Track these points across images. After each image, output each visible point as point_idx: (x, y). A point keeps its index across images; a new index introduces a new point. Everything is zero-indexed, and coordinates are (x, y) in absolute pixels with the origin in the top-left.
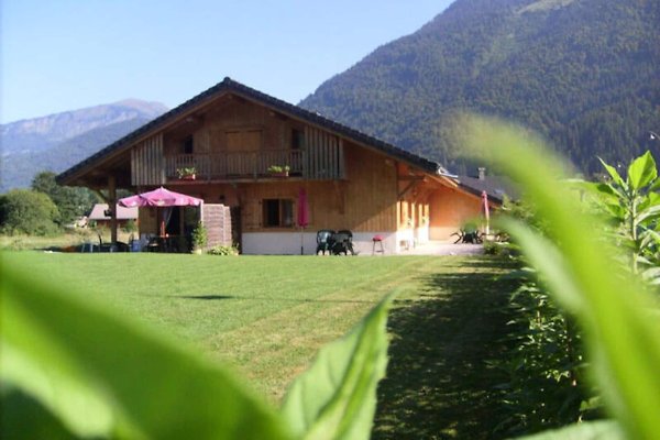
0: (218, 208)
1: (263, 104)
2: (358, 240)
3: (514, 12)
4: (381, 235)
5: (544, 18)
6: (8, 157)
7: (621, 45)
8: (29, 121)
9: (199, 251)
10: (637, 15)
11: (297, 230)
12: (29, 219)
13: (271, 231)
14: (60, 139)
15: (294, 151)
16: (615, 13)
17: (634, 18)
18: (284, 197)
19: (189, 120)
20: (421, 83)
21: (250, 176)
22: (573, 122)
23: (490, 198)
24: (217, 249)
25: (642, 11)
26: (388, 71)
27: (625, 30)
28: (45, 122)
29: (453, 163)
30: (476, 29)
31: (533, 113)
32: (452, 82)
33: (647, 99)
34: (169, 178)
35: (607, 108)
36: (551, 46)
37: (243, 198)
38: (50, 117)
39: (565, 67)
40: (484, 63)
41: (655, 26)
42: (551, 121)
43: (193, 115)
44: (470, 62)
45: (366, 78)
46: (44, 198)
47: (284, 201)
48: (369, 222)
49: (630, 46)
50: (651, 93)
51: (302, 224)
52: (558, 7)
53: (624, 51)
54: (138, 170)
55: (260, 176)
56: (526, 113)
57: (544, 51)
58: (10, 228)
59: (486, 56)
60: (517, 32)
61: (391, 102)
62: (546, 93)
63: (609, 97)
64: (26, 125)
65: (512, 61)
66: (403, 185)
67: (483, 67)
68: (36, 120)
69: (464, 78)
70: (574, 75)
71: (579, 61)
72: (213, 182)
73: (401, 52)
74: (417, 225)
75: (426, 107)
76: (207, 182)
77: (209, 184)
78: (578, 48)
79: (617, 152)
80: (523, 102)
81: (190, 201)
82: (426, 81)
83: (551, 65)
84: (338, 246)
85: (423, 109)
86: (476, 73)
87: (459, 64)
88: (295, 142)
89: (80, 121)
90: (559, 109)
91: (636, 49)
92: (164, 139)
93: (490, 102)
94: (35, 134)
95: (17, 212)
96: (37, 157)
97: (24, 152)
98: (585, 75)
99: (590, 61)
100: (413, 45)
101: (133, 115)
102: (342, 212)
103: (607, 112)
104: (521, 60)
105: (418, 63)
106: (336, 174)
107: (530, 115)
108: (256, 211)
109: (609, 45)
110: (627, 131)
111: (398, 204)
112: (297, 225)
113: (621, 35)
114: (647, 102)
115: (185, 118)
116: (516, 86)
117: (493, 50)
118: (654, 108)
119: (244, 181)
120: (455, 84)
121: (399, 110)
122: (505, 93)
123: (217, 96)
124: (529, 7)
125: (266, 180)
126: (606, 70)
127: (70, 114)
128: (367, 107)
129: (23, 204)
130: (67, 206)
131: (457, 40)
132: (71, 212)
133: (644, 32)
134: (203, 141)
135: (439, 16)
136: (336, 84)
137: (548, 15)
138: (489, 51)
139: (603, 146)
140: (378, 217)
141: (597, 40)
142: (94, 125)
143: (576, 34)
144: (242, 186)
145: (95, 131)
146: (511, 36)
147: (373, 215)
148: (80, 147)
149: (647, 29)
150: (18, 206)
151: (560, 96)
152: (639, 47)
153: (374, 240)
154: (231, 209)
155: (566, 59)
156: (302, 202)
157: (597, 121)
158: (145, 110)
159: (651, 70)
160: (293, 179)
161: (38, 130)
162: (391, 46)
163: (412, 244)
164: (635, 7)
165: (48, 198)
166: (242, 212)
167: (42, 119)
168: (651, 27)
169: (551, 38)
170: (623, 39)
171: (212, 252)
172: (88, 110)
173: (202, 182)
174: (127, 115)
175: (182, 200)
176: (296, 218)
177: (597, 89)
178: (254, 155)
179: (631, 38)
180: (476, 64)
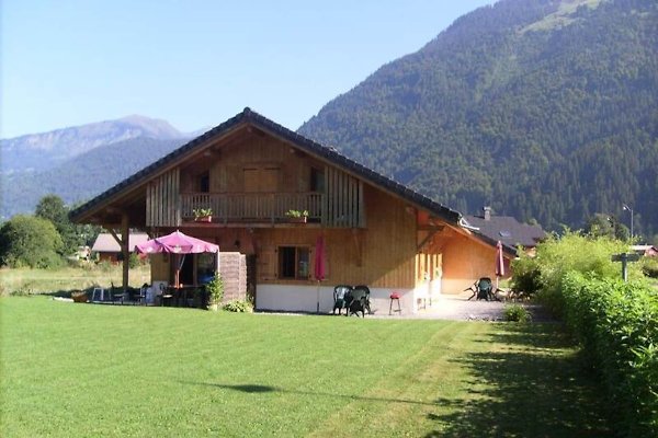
0: (234, 256)
1: (283, 140)
2: (374, 297)
3: (517, 31)
4: (399, 292)
5: (547, 38)
6: (11, 176)
7: (622, 70)
8: (34, 136)
9: (214, 307)
10: (637, 38)
11: (313, 283)
12: (33, 249)
13: (287, 284)
14: (64, 157)
15: (313, 193)
16: (617, 35)
17: (634, 41)
18: (301, 246)
19: (207, 154)
20: (424, 107)
21: (267, 220)
22: (574, 154)
23: (505, 248)
24: (233, 304)
25: (643, 34)
26: (391, 93)
27: (625, 54)
28: (51, 136)
29: (454, 196)
30: (479, 49)
31: (534, 143)
32: (454, 107)
33: (647, 130)
34: (185, 220)
35: (607, 140)
36: (553, 68)
37: (259, 246)
38: (55, 132)
39: (566, 94)
40: (486, 86)
41: (654, 51)
42: (551, 152)
43: (212, 149)
44: (472, 84)
45: (369, 100)
46: (49, 225)
47: (300, 249)
48: (386, 276)
49: (631, 72)
50: (651, 125)
51: (319, 277)
52: (560, 27)
53: (625, 77)
54: (154, 209)
55: (278, 221)
56: (527, 143)
57: (545, 75)
58: (13, 259)
59: (489, 79)
60: (519, 54)
61: (393, 127)
62: (547, 122)
63: (609, 128)
64: (32, 141)
65: (514, 86)
66: (422, 235)
67: (486, 91)
68: (41, 135)
69: (466, 102)
70: (575, 103)
71: (580, 86)
72: (230, 226)
73: (404, 72)
74: (432, 279)
75: (428, 134)
76: (222, 226)
77: (225, 228)
78: (579, 73)
79: (617, 189)
80: (524, 131)
81: (206, 247)
82: (429, 105)
83: (552, 91)
84: (355, 304)
85: (425, 136)
86: (478, 97)
87: (461, 87)
88: (314, 182)
89: (84, 138)
90: (559, 140)
91: (636, 75)
92: (181, 174)
93: (491, 129)
94: (40, 151)
95: (20, 240)
96: (41, 175)
97: (28, 170)
98: (586, 102)
99: (590, 88)
100: (417, 65)
101: (138, 133)
102: (359, 264)
103: (608, 143)
104: (523, 84)
105: (422, 84)
106: (355, 222)
107: (531, 145)
108: (272, 261)
109: (610, 70)
110: (627, 165)
111: (417, 257)
112: (313, 278)
113: (622, 60)
114: (647, 135)
115: (203, 152)
116: (518, 113)
117: (495, 71)
118: (654, 141)
119: (261, 226)
120: (457, 108)
121: (401, 137)
122: (507, 120)
123: (236, 129)
124: (531, 27)
125: (284, 226)
126: (607, 98)
127: (75, 130)
128: (370, 131)
129: (28, 232)
130: (70, 235)
131: (460, 61)
132: (74, 241)
133: (643, 56)
134: (220, 178)
135: (443, 33)
136: (339, 105)
137: (550, 36)
138: (492, 73)
139: (603, 182)
140: (396, 271)
141: (599, 64)
142: (98, 143)
143: (578, 58)
144: (258, 230)
145: (99, 150)
146: (514, 57)
147: (390, 269)
148: (83, 166)
149: (647, 54)
150: (23, 235)
151: (560, 125)
152: (640, 74)
153: (392, 298)
154: (247, 258)
155: (568, 85)
156: (320, 251)
157: (597, 155)
158: (150, 128)
159: (651, 100)
160: (311, 226)
161: (43, 146)
162: (394, 64)
163: (428, 302)
164: (636, 30)
165: (52, 226)
166: (258, 260)
167: (48, 134)
168: (651, 51)
169: (553, 61)
170: (623, 64)
171: (227, 308)
172: (92, 126)
173: (218, 225)
174: (131, 133)
175: (199, 246)
176: (312, 271)
177: (597, 118)
178: (273, 196)
179: (632, 63)
180: (478, 87)
